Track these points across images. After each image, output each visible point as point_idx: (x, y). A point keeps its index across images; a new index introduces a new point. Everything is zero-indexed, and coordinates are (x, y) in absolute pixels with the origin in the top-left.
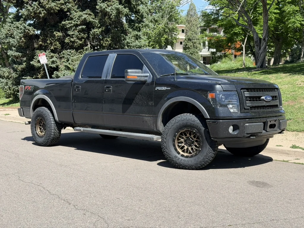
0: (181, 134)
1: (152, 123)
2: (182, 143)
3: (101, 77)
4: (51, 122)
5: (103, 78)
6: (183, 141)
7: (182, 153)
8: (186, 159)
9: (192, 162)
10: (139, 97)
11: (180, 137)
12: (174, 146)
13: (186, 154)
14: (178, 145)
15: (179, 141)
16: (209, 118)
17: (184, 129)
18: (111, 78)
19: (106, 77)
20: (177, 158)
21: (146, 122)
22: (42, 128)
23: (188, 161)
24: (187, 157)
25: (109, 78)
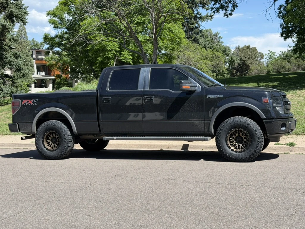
0: (231, 134)
1: (203, 126)
2: (233, 142)
3: (137, 88)
4: (68, 134)
5: (140, 88)
6: (234, 140)
7: (235, 150)
8: (240, 154)
9: (245, 155)
10: (188, 104)
11: (230, 137)
12: (227, 144)
13: (238, 150)
14: (231, 144)
15: (231, 141)
16: (265, 118)
17: (233, 130)
18: (150, 89)
19: (144, 88)
20: (232, 155)
21: (196, 125)
22: (51, 142)
23: (242, 155)
24: (240, 152)
25: (148, 89)
